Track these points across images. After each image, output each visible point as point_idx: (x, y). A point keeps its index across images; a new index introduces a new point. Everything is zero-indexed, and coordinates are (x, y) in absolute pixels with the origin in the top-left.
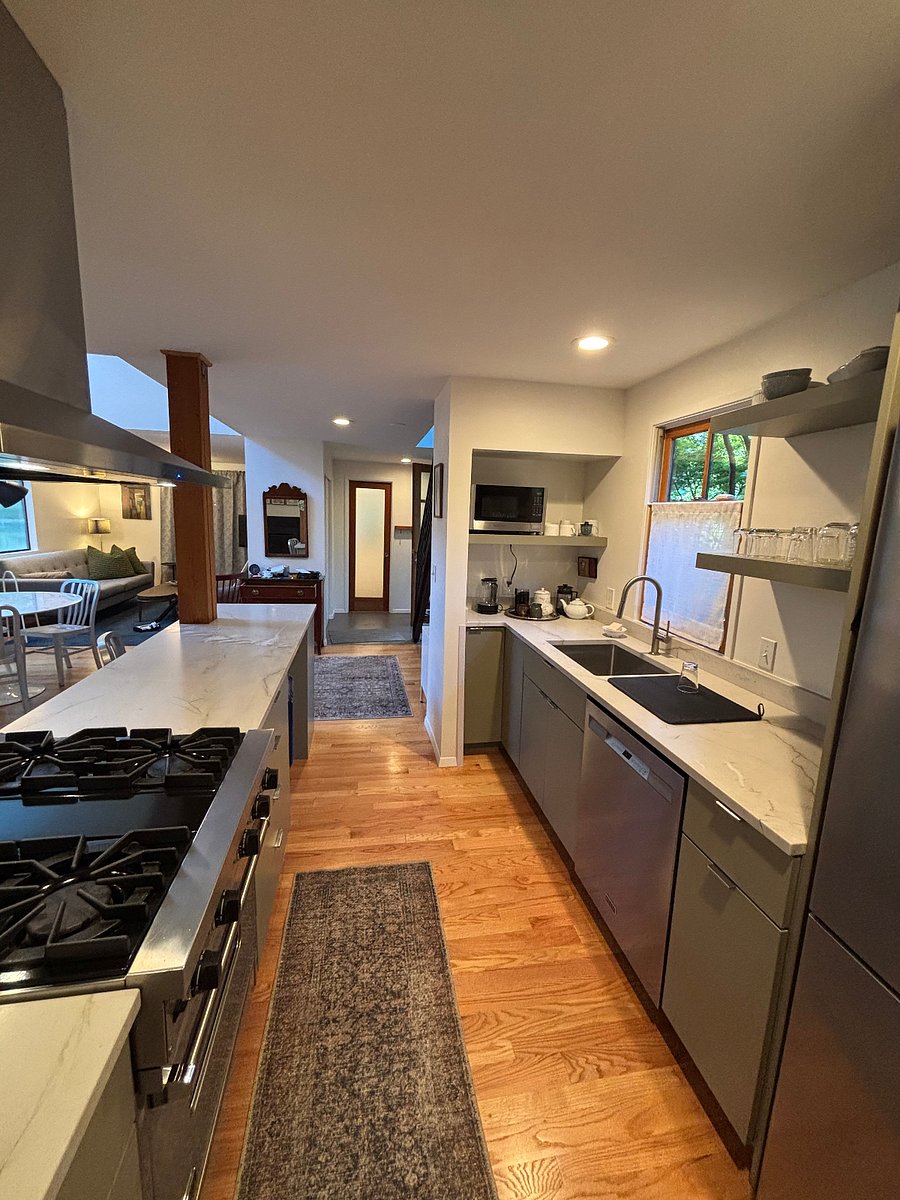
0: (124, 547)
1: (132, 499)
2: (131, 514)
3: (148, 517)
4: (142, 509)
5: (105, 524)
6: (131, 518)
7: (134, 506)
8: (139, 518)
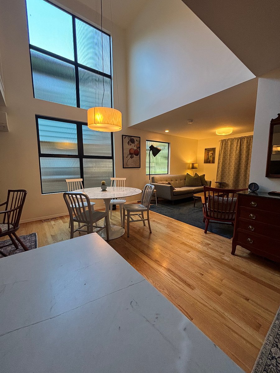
0: (200, 174)
1: (208, 155)
2: (207, 161)
3: (213, 162)
4: (211, 159)
5: (196, 165)
6: (207, 163)
7: (208, 158)
8: (210, 163)
